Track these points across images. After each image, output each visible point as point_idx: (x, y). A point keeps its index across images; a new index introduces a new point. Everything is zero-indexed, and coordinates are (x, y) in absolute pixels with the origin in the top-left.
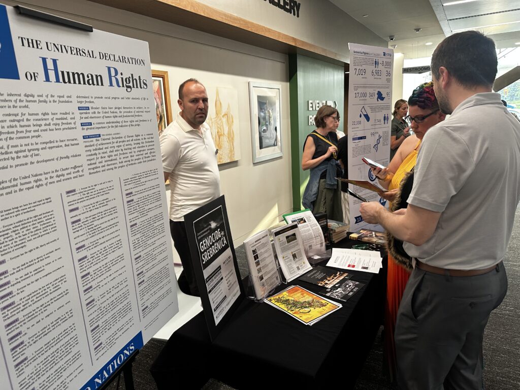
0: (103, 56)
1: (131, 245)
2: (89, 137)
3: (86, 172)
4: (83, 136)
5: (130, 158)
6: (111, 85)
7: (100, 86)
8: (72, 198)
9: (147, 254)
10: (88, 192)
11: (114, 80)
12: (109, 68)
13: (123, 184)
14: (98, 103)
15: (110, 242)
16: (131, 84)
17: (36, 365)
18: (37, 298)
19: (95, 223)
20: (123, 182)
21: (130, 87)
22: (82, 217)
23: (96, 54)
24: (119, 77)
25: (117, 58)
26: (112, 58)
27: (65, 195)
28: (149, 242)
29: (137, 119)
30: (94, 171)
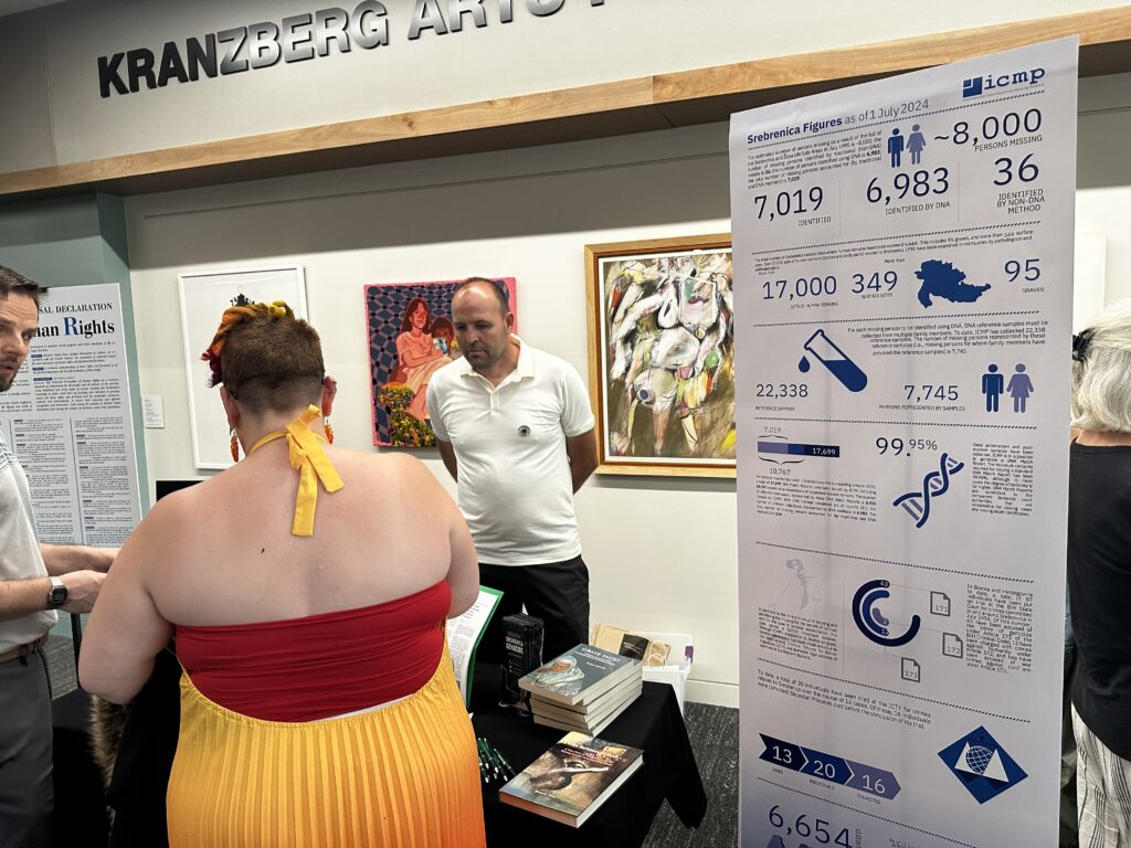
0: (60, 310)
1: (80, 486)
2: (40, 379)
3: (35, 407)
4: (34, 378)
5: (84, 402)
6: (67, 333)
7: (55, 336)
8: (18, 426)
9: (100, 502)
10: (35, 425)
11: (71, 329)
12: (66, 320)
13: (73, 426)
14: (51, 351)
15: (55, 473)
16: (92, 330)
19: (40, 452)
20: (74, 424)
21: (90, 333)
22: (28, 443)
23: (53, 309)
24: (77, 326)
25: (76, 308)
26: (70, 309)
27: (13, 422)
28: (104, 492)
29: (96, 363)
30: (42, 408)
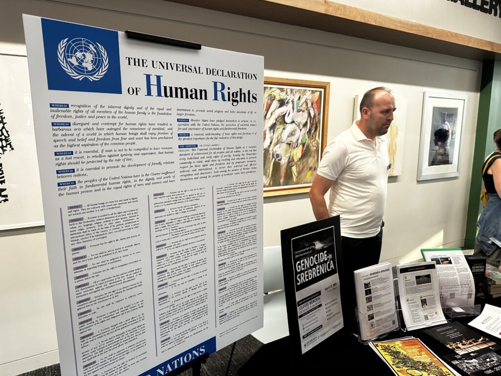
0: (210, 72)
1: (216, 251)
2: (185, 146)
3: (178, 178)
4: (179, 146)
5: (226, 169)
6: (216, 99)
7: (203, 100)
8: (159, 200)
9: (233, 262)
10: (176, 197)
11: (219, 94)
12: (215, 84)
13: (215, 192)
14: (199, 116)
15: (193, 245)
16: (238, 98)
17: (101, 342)
18: (110, 284)
19: (180, 226)
20: (215, 190)
21: (237, 101)
22: (167, 219)
23: (203, 70)
24: (225, 91)
25: (225, 73)
26: (220, 73)
27: (152, 197)
28: (236, 251)
29: (240, 131)
30: (186, 177)
